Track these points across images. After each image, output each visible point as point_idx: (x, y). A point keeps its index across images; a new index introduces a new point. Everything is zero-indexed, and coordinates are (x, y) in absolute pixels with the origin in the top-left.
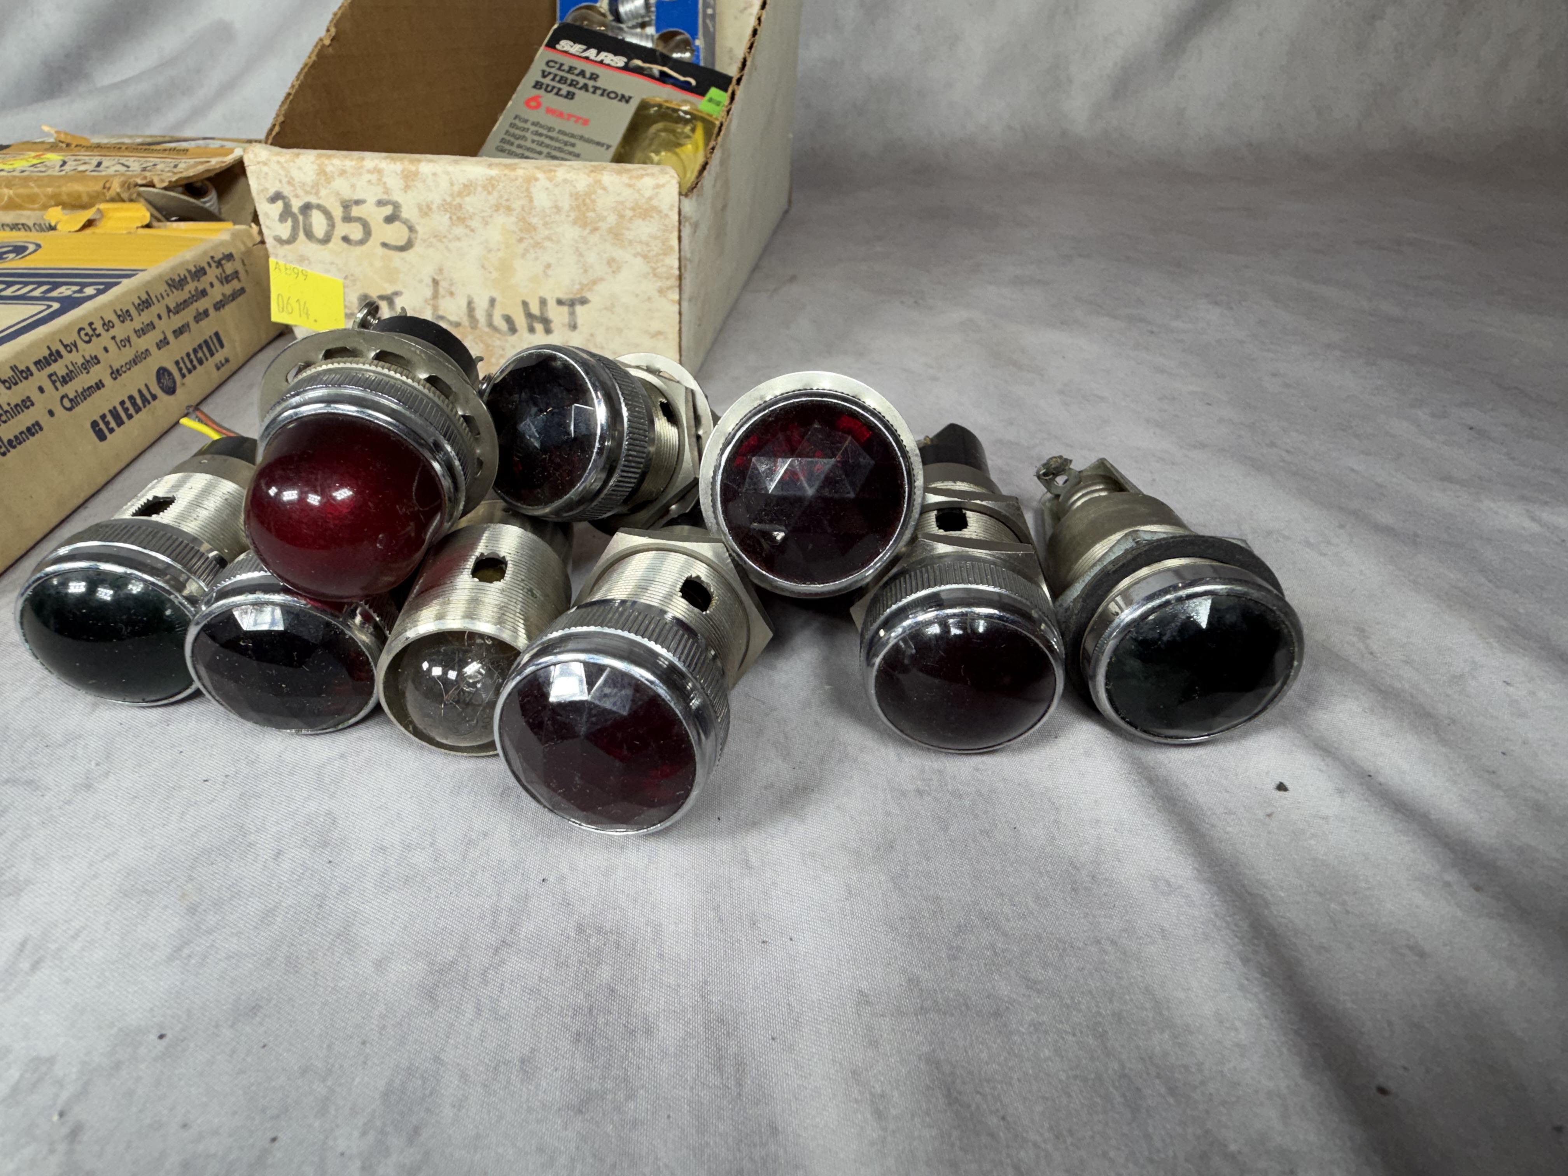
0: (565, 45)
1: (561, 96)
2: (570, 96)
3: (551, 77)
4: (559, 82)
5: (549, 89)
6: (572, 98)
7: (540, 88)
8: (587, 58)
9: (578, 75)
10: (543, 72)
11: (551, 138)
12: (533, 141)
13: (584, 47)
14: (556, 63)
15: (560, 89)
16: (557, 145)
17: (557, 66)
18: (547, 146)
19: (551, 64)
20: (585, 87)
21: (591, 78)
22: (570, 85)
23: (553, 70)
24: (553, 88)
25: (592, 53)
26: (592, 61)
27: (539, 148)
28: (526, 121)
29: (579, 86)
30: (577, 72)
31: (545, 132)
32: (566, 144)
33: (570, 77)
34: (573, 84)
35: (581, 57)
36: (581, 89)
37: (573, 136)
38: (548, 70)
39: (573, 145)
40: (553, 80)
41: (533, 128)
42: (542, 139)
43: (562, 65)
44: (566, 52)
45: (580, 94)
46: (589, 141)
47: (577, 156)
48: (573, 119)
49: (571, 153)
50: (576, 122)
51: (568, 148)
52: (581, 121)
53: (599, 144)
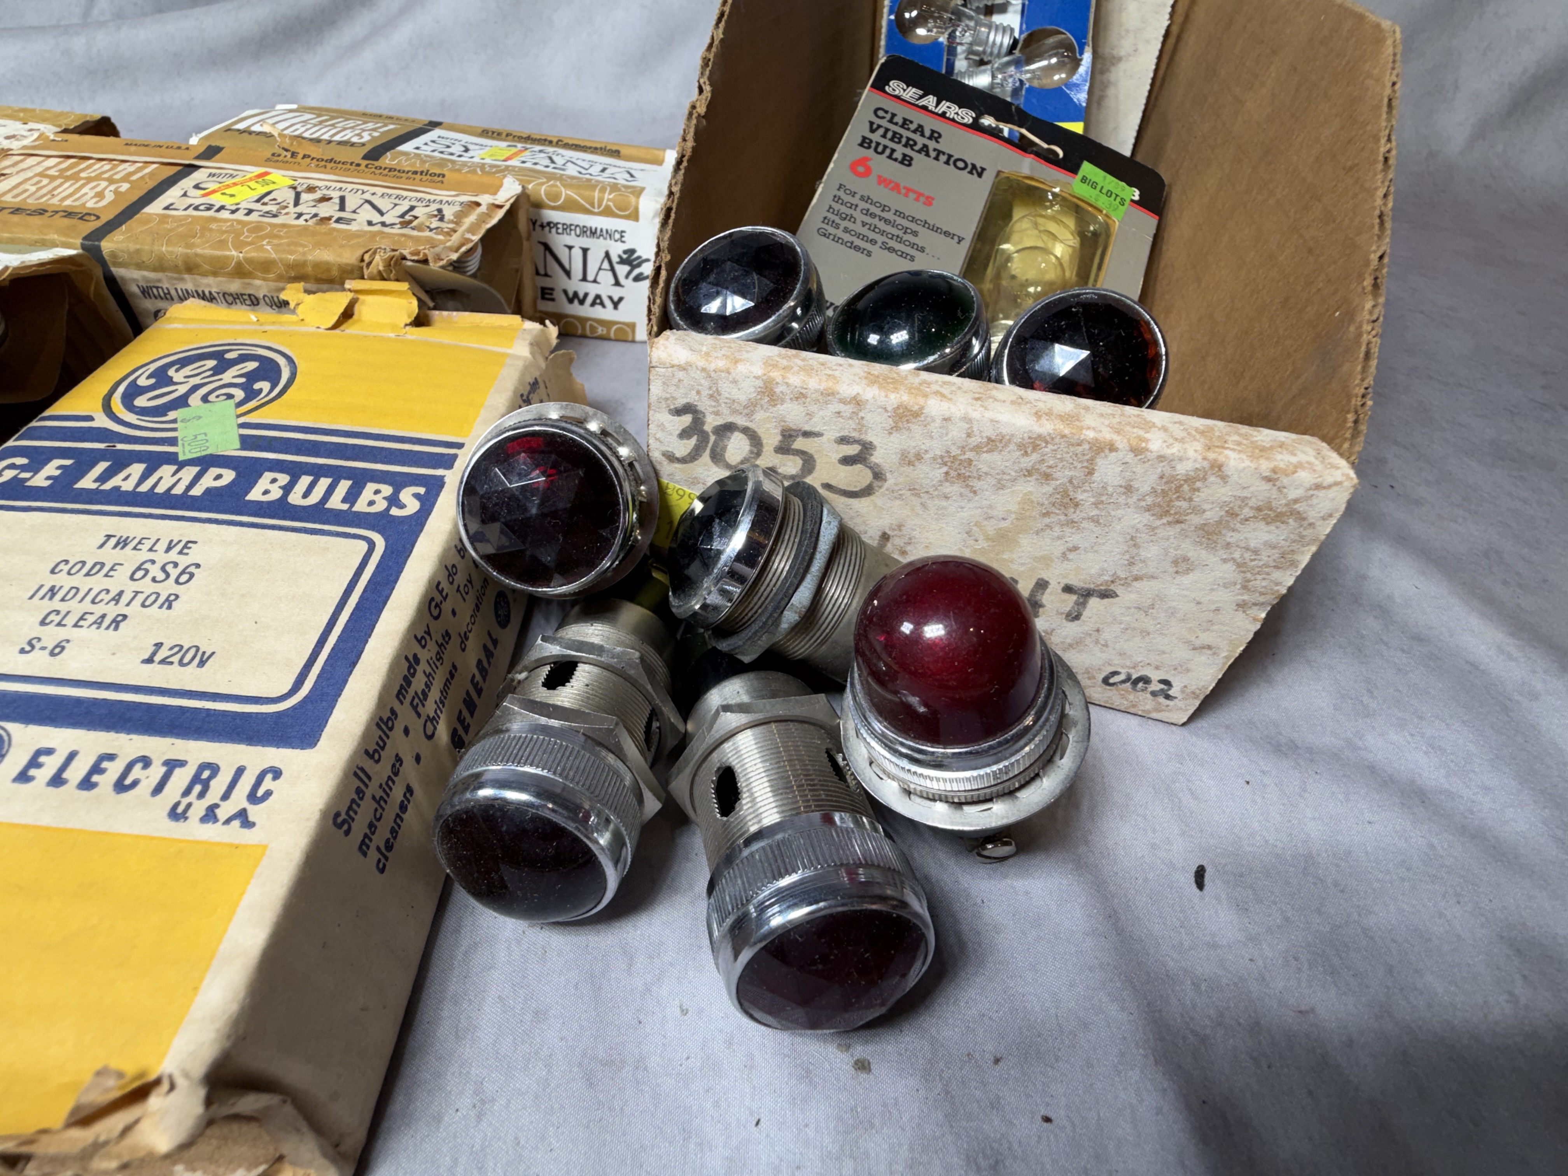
0: (895, 87)
1: (896, 160)
2: (907, 161)
3: (881, 131)
4: (892, 140)
5: (880, 149)
6: (910, 165)
7: (869, 147)
8: (925, 108)
9: (915, 132)
10: (871, 123)
11: (887, 222)
12: (864, 224)
13: (921, 92)
14: (886, 112)
15: (893, 151)
16: (895, 231)
17: (888, 116)
18: (883, 233)
19: (881, 113)
20: (925, 150)
21: (930, 138)
22: (905, 146)
23: (884, 123)
24: (885, 147)
25: (930, 101)
26: (931, 112)
27: (872, 235)
28: (854, 194)
29: (917, 148)
30: (913, 127)
31: (878, 211)
32: (905, 230)
33: (905, 133)
34: (910, 144)
35: (917, 106)
36: (919, 152)
37: (913, 220)
38: (878, 121)
39: (915, 234)
40: (884, 136)
41: (863, 205)
42: (876, 221)
43: (894, 115)
44: (898, 97)
45: (918, 158)
46: (935, 229)
47: (922, 250)
48: (912, 196)
49: (913, 245)
50: (917, 199)
51: (907, 237)
52: (922, 199)
53: (947, 234)
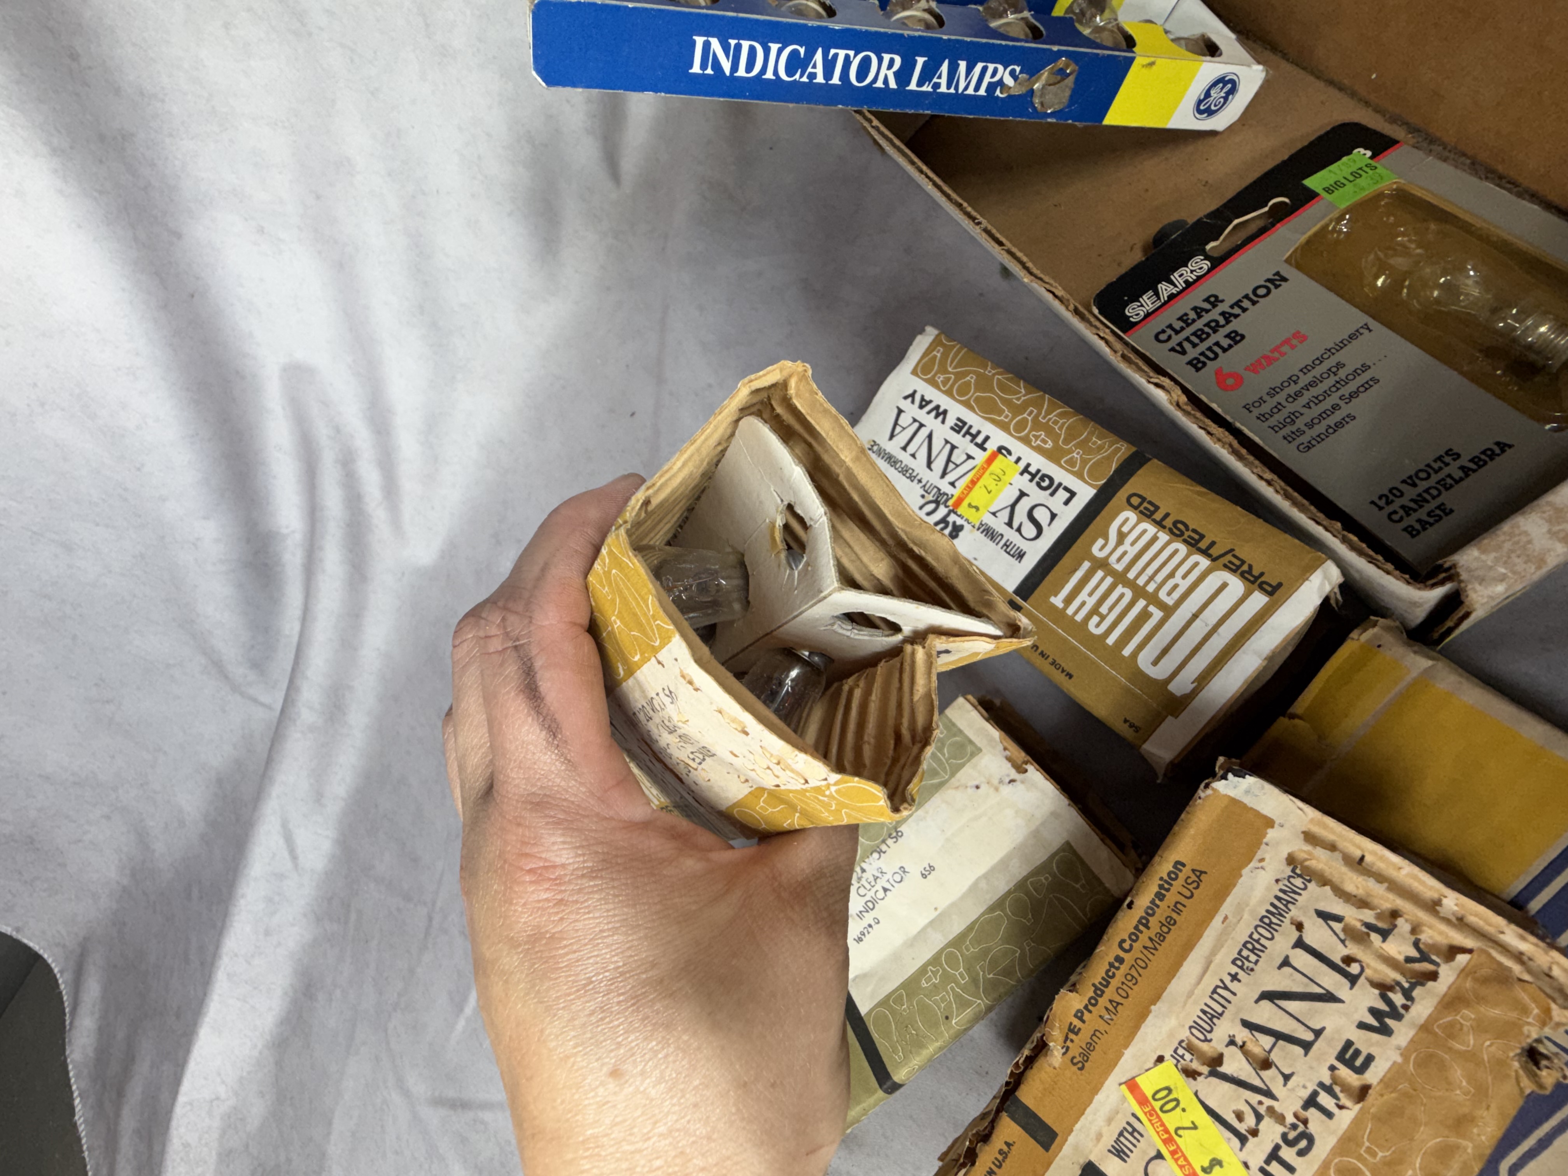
0: (1134, 312)
1: (1230, 346)
2: (1236, 338)
4: (1202, 340)
5: (1211, 355)
7: (1203, 363)
8: (1172, 297)
9: (1200, 316)
10: (1173, 350)
11: (1312, 384)
12: (1308, 406)
13: (1150, 293)
14: (1163, 331)
17: (1169, 332)
18: (1326, 394)
19: (1163, 337)
20: (1228, 317)
21: (1214, 306)
23: (1176, 339)
25: (1165, 289)
26: (1179, 293)
27: (1327, 404)
28: (1261, 401)
30: (1192, 315)
31: (1293, 389)
34: (1215, 327)
35: (1166, 303)
36: (1228, 322)
38: (1173, 343)
39: (1340, 365)
40: (1195, 345)
41: (1281, 397)
42: (1307, 396)
44: (1148, 315)
45: (1234, 325)
46: (1342, 345)
47: (1365, 368)
48: (1286, 348)
50: (1293, 347)
51: (1342, 374)
52: (1295, 342)
53: (1353, 337)
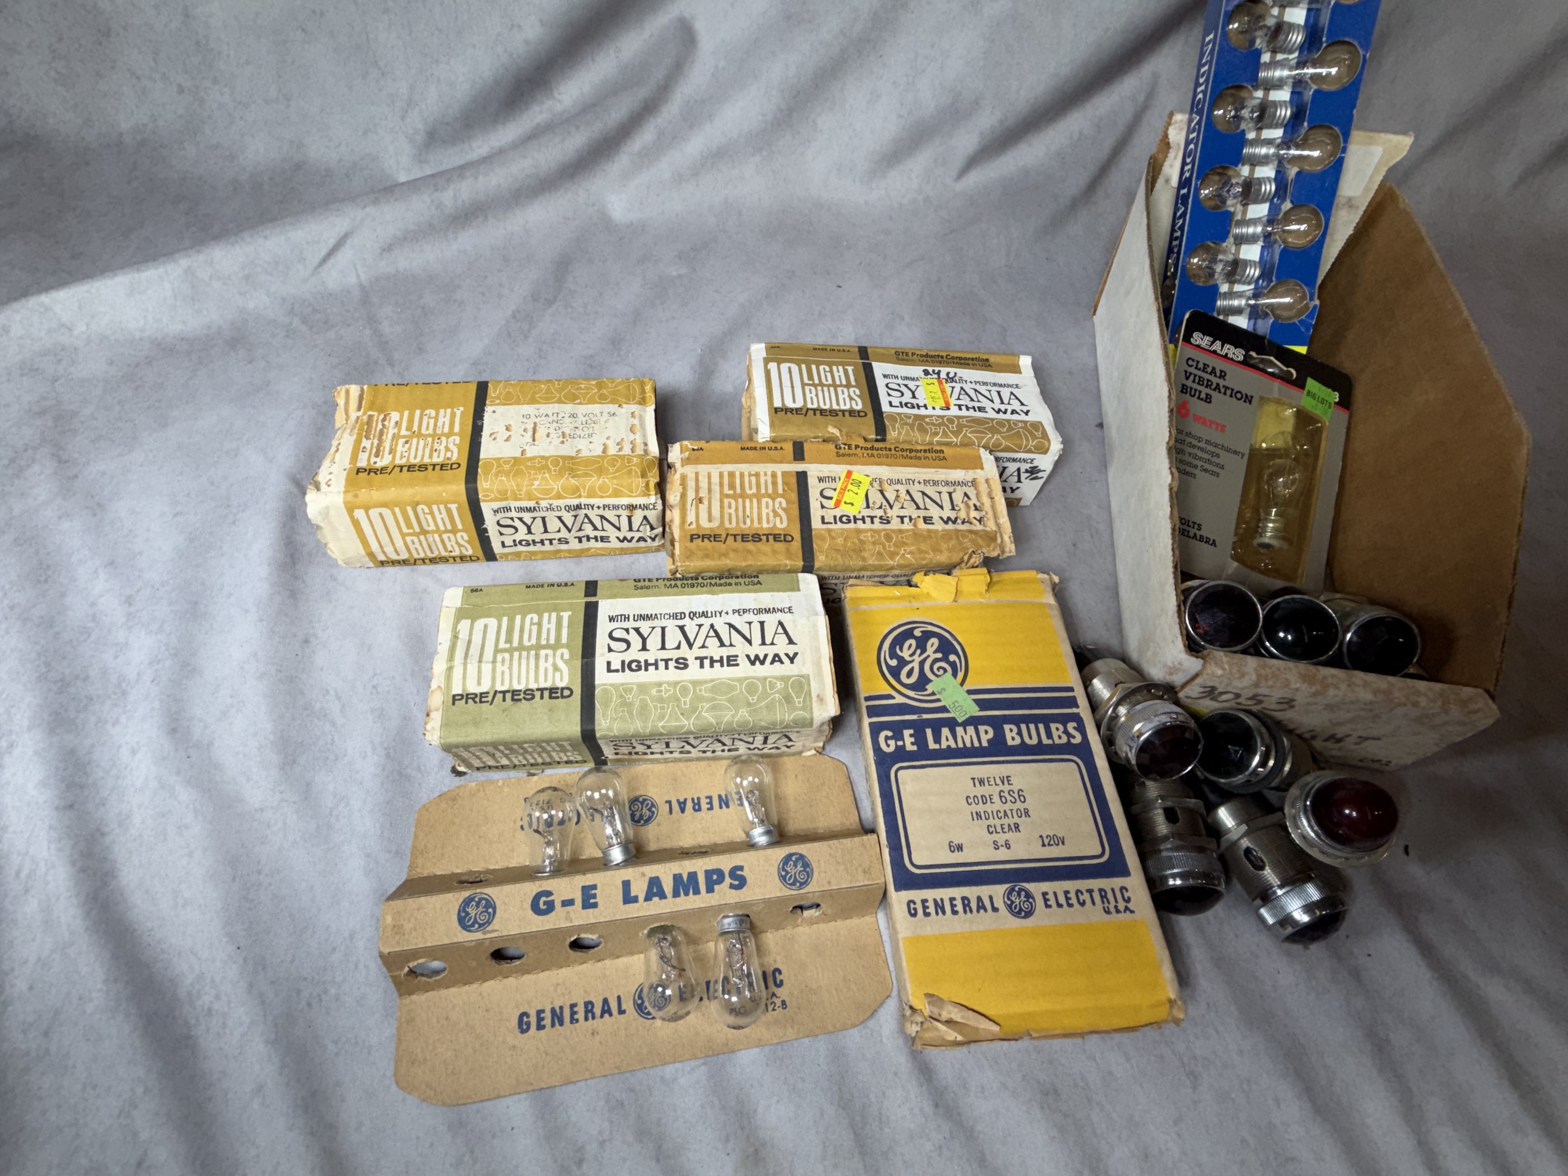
0: (1197, 338)
1: (1202, 399)
2: (1208, 399)
3: (1192, 377)
4: (1198, 383)
5: (1193, 393)
6: (1210, 402)
7: (1186, 393)
8: (1215, 352)
9: (1210, 374)
10: (1186, 372)
11: (1202, 449)
12: (1190, 454)
13: (1211, 339)
14: (1193, 360)
15: (1200, 392)
16: (1207, 456)
17: (1195, 364)
18: (1200, 459)
19: (1190, 362)
20: (1217, 388)
21: (1220, 377)
22: (1206, 387)
23: (1192, 370)
24: (1196, 390)
25: (1217, 347)
26: (1219, 355)
27: (1195, 462)
28: (1182, 432)
29: (1213, 387)
30: (1209, 370)
31: (1195, 442)
32: (1213, 454)
33: (1206, 376)
34: (1209, 385)
35: (1209, 351)
36: (1214, 390)
37: (1216, 446)
38: (1189, 370)
39: (1218, 456)
40: (1194, 381)
41: (1188, 440)
42: (1196, 451)
43: (1198, 362)
44: (1198, 346)
45: (1214, 394)
46: (1228, 450)
47: (1222, 467)
48: (1214, 426)
49: (1217, 465)
50: (1216, 429)
51: (1215, 459)
52: (1220, 428)
53: (1236, 452)
